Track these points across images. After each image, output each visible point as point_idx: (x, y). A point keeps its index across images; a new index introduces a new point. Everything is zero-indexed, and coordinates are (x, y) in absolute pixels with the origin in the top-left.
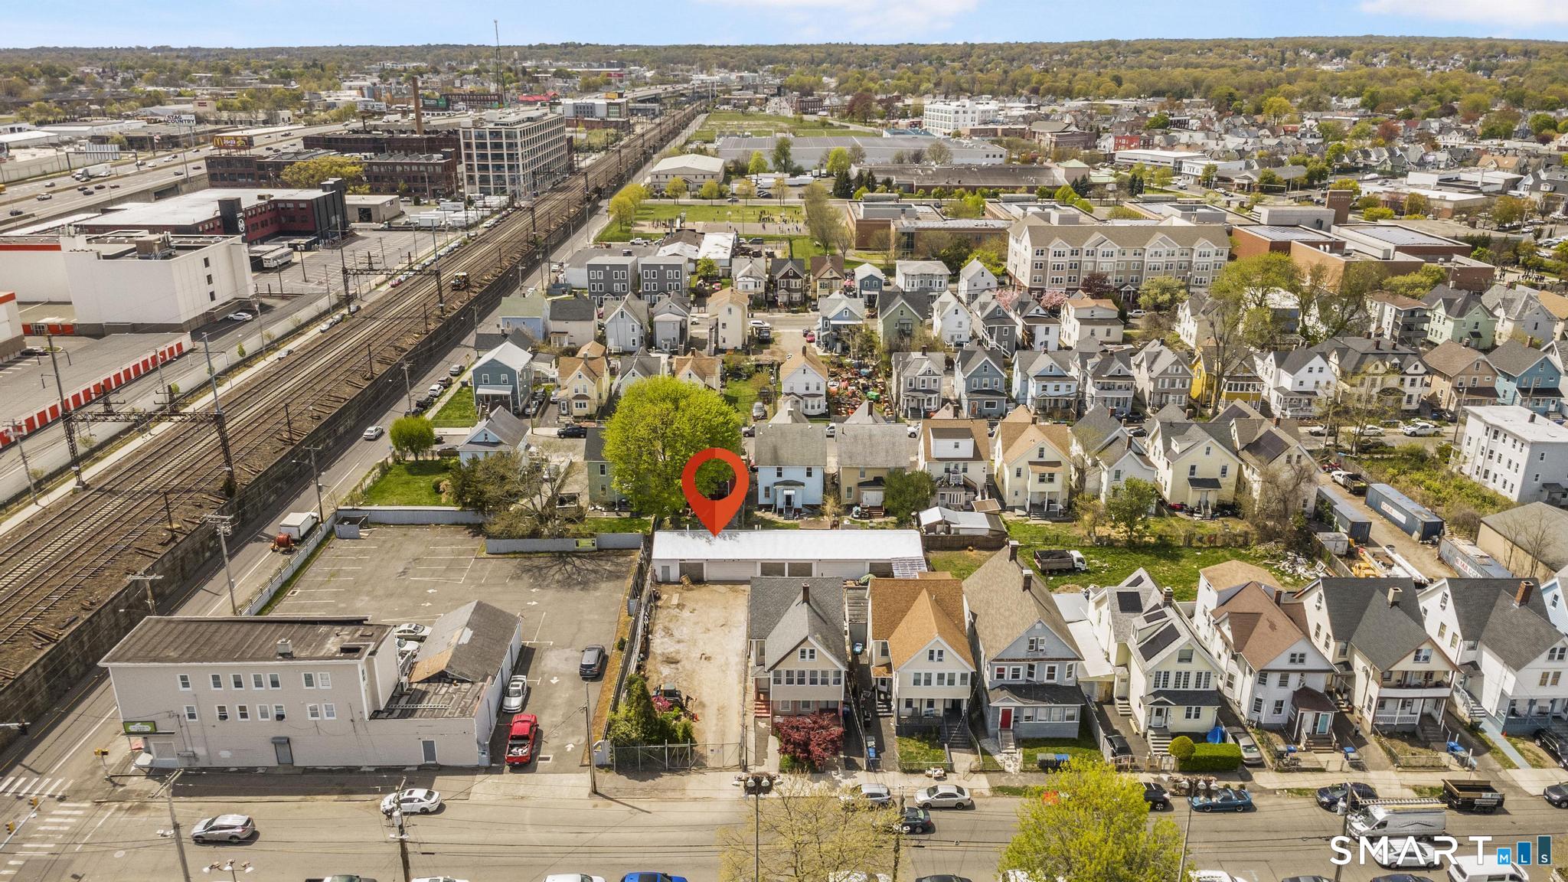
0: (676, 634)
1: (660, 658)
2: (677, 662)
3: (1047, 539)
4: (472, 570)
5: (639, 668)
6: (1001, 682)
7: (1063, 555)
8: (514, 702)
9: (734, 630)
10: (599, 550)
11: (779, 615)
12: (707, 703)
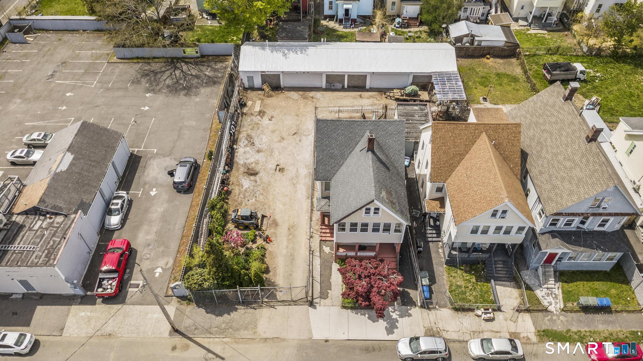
0: (257, 142)
1: (242, 169)
2: (255, 174)
3: (549, 50)
4: (104, 74)
5: (224, 182)
6: (553, 228)
7: (568, 68)
8: (115, 220)
9: (304, 138)
10: (203, 56)
11: (344, 157)
12: (279, 221)
